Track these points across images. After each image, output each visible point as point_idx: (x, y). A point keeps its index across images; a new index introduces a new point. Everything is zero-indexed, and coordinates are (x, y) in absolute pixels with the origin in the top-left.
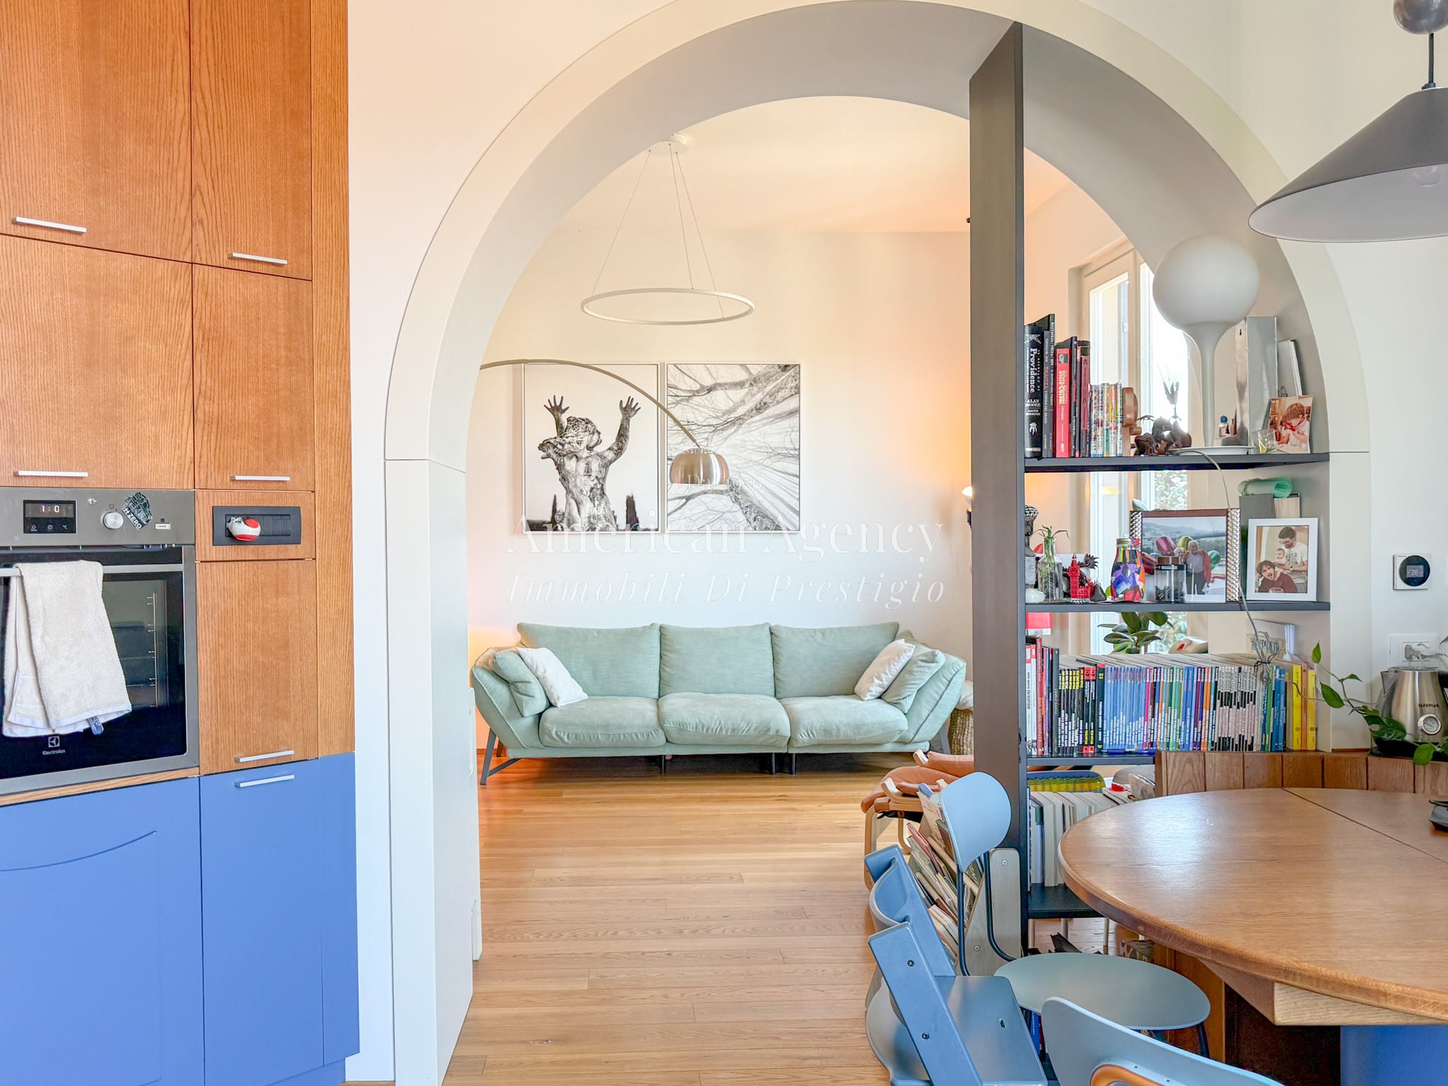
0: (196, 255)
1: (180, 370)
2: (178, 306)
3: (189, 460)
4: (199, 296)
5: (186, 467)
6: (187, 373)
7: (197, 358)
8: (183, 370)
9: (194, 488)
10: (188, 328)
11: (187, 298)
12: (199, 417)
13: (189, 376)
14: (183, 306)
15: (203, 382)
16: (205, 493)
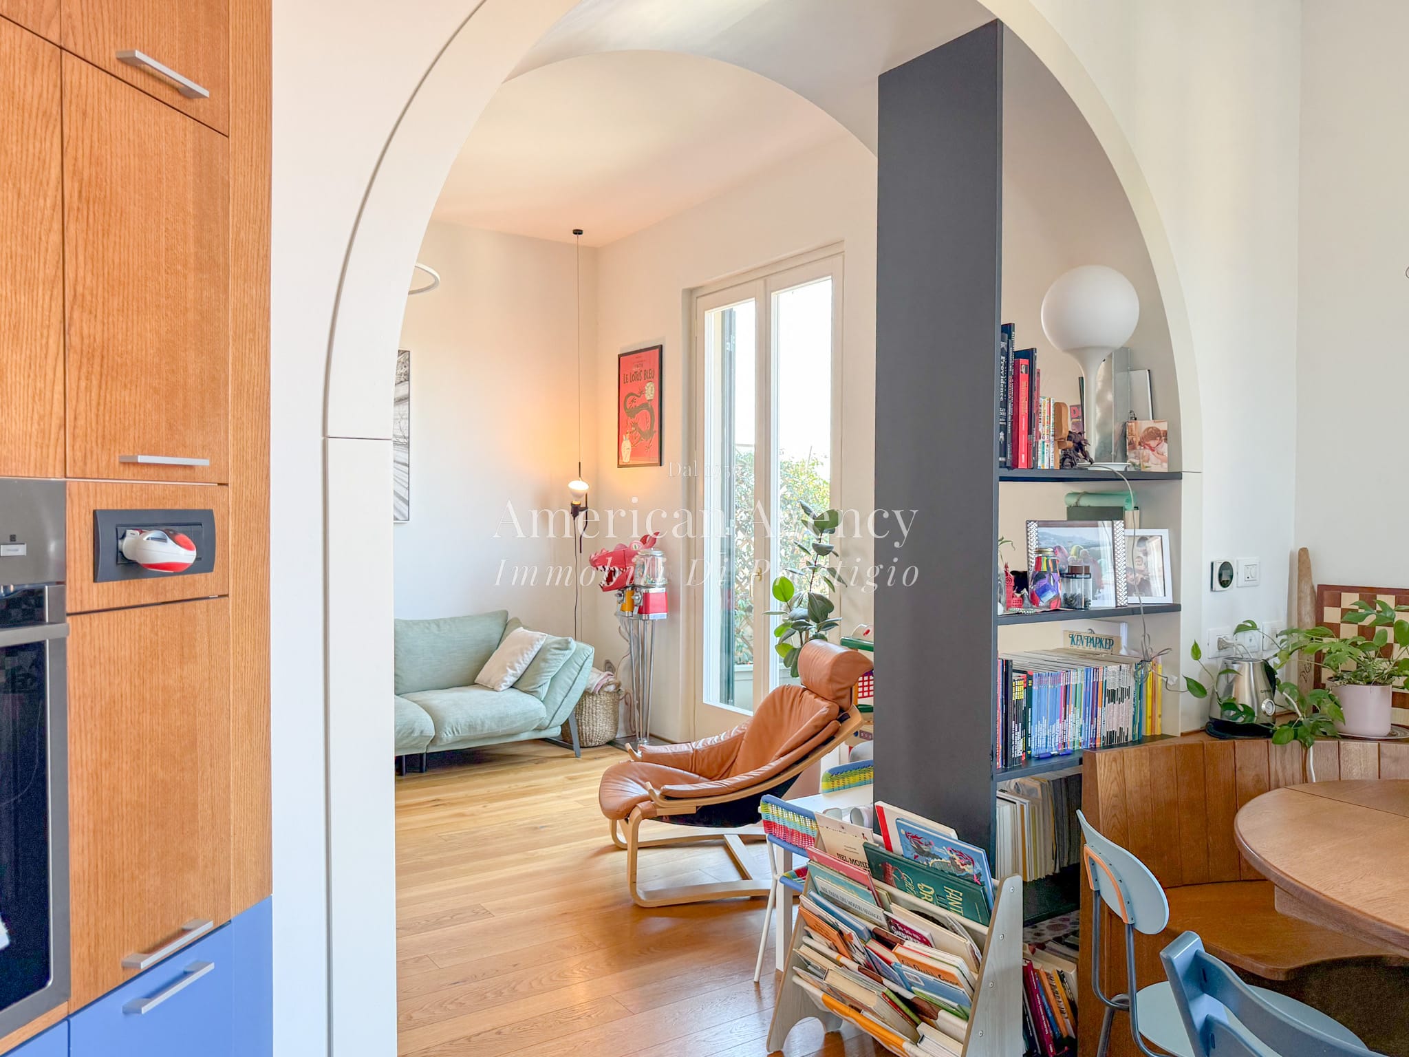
0: (67, 35)
1: (43, 249)
2: (39, 121)
3: (58, 422)
4: (72, 115)
5: (53, 436)
6: (53, 257)
7: (71, 229)
8: (47, 250)
9: (66, 477)
10: (55, 171)
11: (54, 112)
12: (73, 344)
13: (58, 262)
14: (47, 127)
15: (79, 279)
16: (82, 484)
